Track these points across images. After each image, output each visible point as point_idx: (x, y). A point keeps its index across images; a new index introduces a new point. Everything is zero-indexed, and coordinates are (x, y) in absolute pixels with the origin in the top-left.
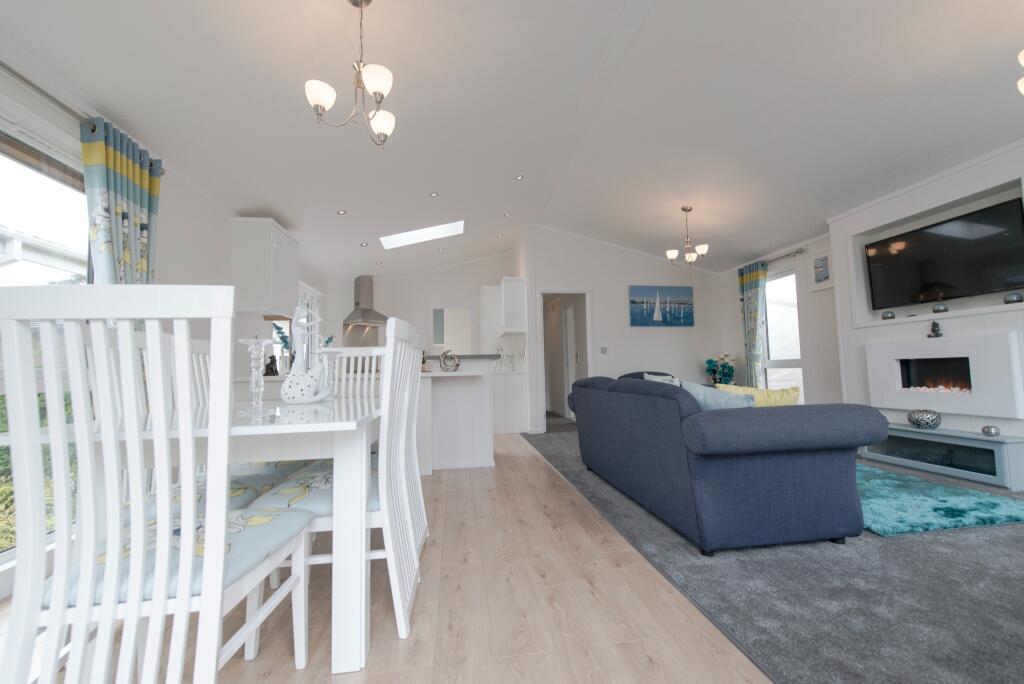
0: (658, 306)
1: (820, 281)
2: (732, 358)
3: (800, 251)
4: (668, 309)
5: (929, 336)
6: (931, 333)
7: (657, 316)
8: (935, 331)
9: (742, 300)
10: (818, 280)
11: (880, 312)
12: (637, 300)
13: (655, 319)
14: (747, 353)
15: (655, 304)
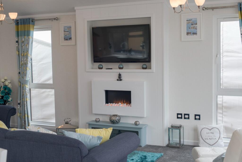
1: (67, 40)
2: (9, 81)
3: (56, 19)
5: (118, 80)
6: (118, 78)
8: (120, 78)
9: (17, 42)
10: (66, 39)
11: (97, 64)
14: (19, 78)
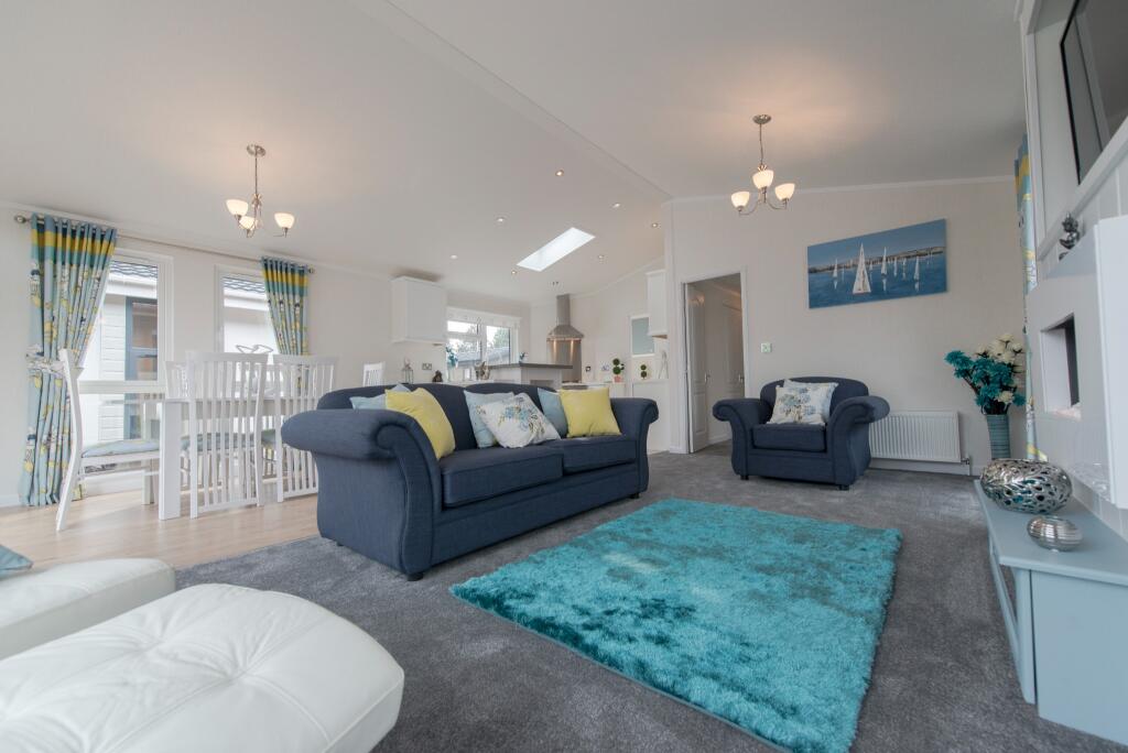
0: (862, 268)
4: (884, 271)
7: (861, 285)
12: (819, 266)
13: (855, 291)
15: (855, 266)
